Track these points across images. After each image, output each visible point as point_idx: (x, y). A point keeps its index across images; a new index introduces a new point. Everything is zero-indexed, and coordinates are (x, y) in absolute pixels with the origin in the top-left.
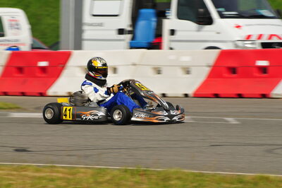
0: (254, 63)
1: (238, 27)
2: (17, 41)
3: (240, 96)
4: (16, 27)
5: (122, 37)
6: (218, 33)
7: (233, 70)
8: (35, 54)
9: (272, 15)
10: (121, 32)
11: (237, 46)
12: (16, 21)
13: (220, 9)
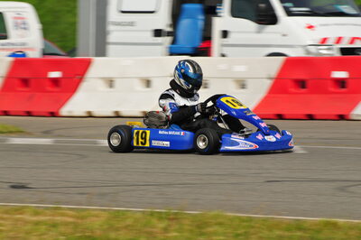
0: (330, 74)
1: (310, 27)
2: (24, 44)
3: (310, 117)
4: (23, 26)
5: (159, 39)
6: (284, 35)
7: (301, 84)
8: (47, 62)
9: (354, 12)
10: (158, 33)
11: (308, 52)
12: (22, 18)
13: (287, 5)
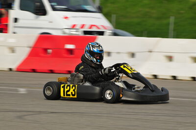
6: (51, 22)
13: (53, 4)
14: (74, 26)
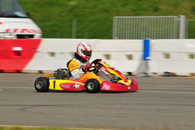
14: (8, 30)
